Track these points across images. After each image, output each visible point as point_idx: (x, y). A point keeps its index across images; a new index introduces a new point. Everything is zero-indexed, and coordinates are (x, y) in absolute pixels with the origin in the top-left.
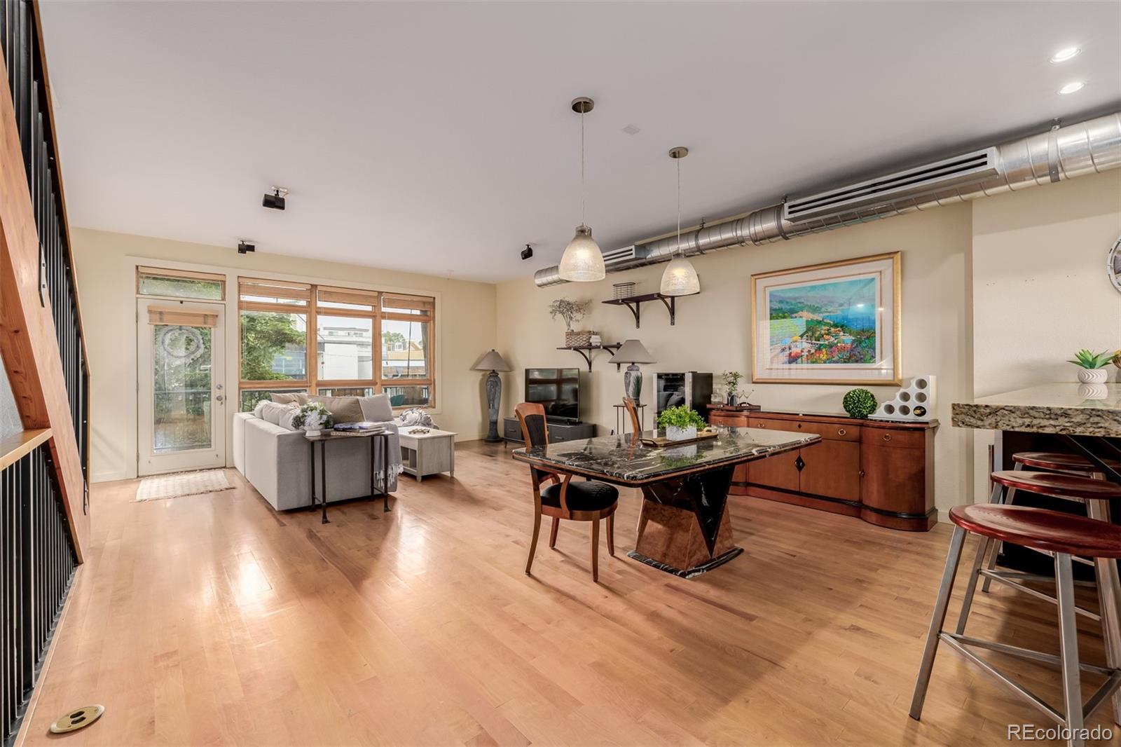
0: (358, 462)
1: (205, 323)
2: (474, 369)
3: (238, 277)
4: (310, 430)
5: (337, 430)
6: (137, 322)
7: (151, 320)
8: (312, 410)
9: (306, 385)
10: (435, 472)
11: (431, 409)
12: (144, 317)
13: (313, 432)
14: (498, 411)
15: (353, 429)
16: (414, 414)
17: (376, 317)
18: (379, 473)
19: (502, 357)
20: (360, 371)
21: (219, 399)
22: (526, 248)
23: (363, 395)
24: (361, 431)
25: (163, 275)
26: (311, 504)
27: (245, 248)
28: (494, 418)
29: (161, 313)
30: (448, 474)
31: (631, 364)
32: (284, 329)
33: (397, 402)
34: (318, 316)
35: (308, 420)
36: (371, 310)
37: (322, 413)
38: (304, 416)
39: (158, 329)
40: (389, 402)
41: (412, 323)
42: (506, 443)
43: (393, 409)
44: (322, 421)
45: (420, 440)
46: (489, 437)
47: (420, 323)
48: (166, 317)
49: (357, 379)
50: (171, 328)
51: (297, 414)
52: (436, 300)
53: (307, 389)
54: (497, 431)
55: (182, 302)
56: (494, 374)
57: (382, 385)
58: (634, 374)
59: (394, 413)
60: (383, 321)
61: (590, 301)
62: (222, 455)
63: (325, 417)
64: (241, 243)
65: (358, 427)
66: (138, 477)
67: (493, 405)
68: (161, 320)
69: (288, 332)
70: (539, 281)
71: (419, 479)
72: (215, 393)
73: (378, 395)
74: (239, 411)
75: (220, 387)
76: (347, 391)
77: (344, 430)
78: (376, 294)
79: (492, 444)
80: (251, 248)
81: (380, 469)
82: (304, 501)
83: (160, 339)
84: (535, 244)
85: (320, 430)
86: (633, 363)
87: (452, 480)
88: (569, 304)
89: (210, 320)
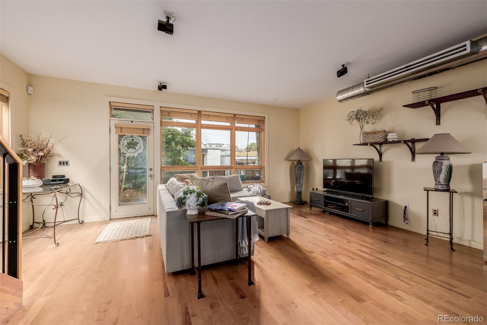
0: (226, 233)
1: (143, 133)
2: (287, 159)
3: (160, 107)
4: (189, 210)
5: (211, 210)
6: (110, 133)
7: (116, 132)
8: (191, 193)
9: (195, 169)
10: (277, 234)
11: (262, 184)
12: (113, 130)
13: (192, 211)
14: (302, 185)
15: (224, 210)
16: (256, 187)
17: (233, 129)
18: (242, 242)
19: (304, 152)
20: (222, 162)
21: (151, 176)
22: (341, 67)
23: (225, 175)
24: (230, 213)
25: (123, 107)
26: (191, 267)
27: (162, 87)
28: (300, 190)
29: (121, 128)
30: (286, 236)
31: (440, 155)
32: (187, 140)
33: (244, 179)
34: (202, 129)
35: (188, 202)
36: (230, 125)
37: (199, 195)
38: (185, 198)
39: (121, 137)
40: (240, 179)
41: (249, 132)
42: (311, 207)
43: (243, 183)
44: (198, 203)
45: (267, 211)
46: (296, 201)
47: (255, 133)
48: (124, 130)
49: (220, 165)
50: (126, 137)
51: (180, 196)
52: (265, 118)
53: (196, 171)
54: (301, 198)
55: (132, 122)
56: (299, 162)
57: (236, 169)
58: (446, 163)
59: (243, 185)
60: (236, 132)
61: (382, 109)
62: (152, 208)
63: (201, 199)
64: (160, 84)
65: (227, 209)
66: (110, 219)
67: (300, 182)
68: (121, 132)
69: (188, 141)
70: (340, 97)
71: (266, 239)
72: (148, 173)
73: (233, 175)
74: (161, 184)
75: (151, 169)
76: (217, 172)
77: (216, 211)
78: (232, 116)
79: (299, 206)
80: (165, 87)
81: (243, 238)
82: (186, 265)
83: (121, 143)
84: (349, 63)
85: (198, 210)
86: (442, 154)
87: (288, 239)
88: (365, 112)
89: (146, 131)
